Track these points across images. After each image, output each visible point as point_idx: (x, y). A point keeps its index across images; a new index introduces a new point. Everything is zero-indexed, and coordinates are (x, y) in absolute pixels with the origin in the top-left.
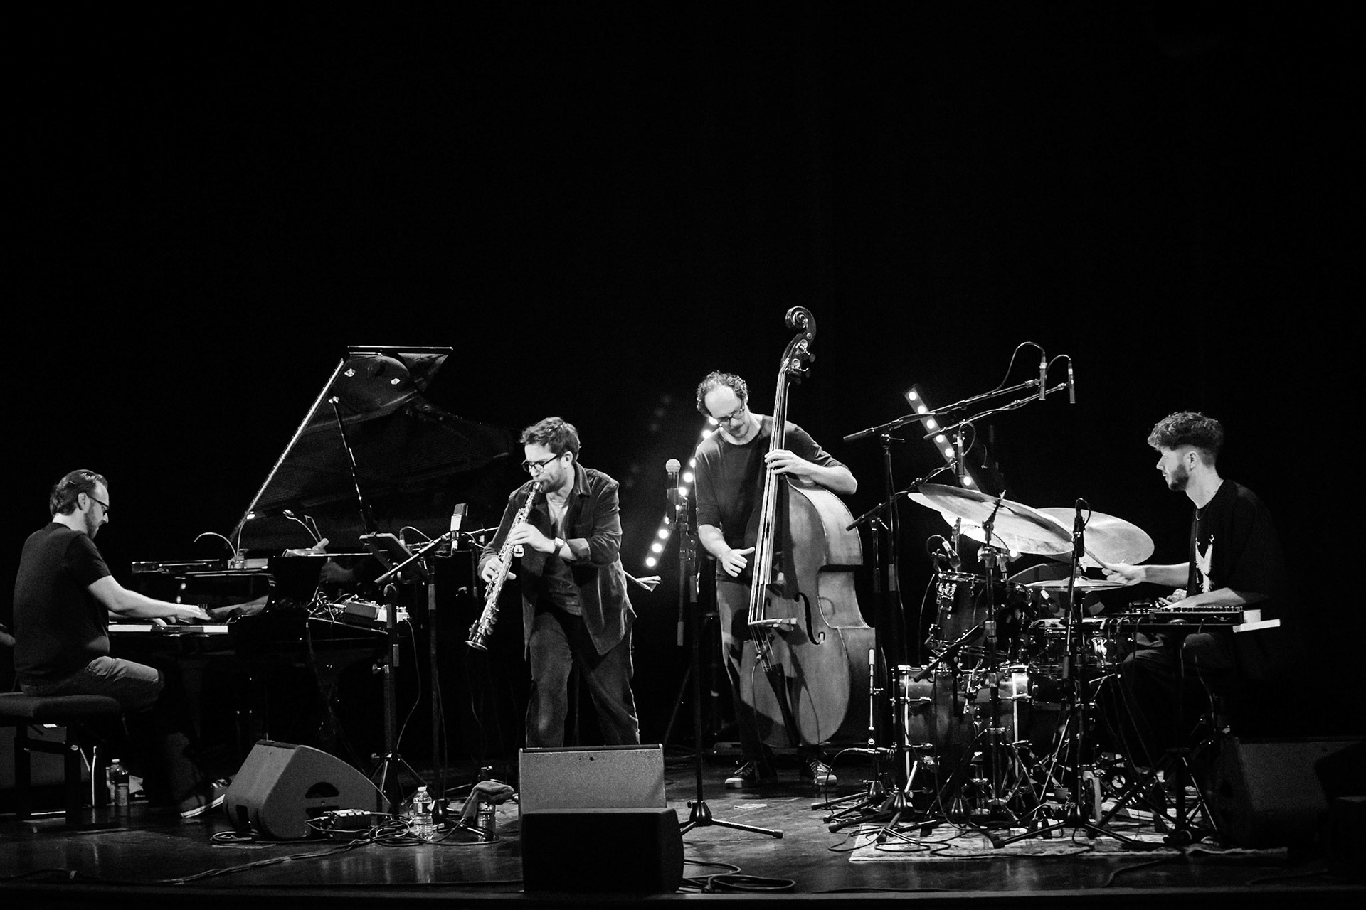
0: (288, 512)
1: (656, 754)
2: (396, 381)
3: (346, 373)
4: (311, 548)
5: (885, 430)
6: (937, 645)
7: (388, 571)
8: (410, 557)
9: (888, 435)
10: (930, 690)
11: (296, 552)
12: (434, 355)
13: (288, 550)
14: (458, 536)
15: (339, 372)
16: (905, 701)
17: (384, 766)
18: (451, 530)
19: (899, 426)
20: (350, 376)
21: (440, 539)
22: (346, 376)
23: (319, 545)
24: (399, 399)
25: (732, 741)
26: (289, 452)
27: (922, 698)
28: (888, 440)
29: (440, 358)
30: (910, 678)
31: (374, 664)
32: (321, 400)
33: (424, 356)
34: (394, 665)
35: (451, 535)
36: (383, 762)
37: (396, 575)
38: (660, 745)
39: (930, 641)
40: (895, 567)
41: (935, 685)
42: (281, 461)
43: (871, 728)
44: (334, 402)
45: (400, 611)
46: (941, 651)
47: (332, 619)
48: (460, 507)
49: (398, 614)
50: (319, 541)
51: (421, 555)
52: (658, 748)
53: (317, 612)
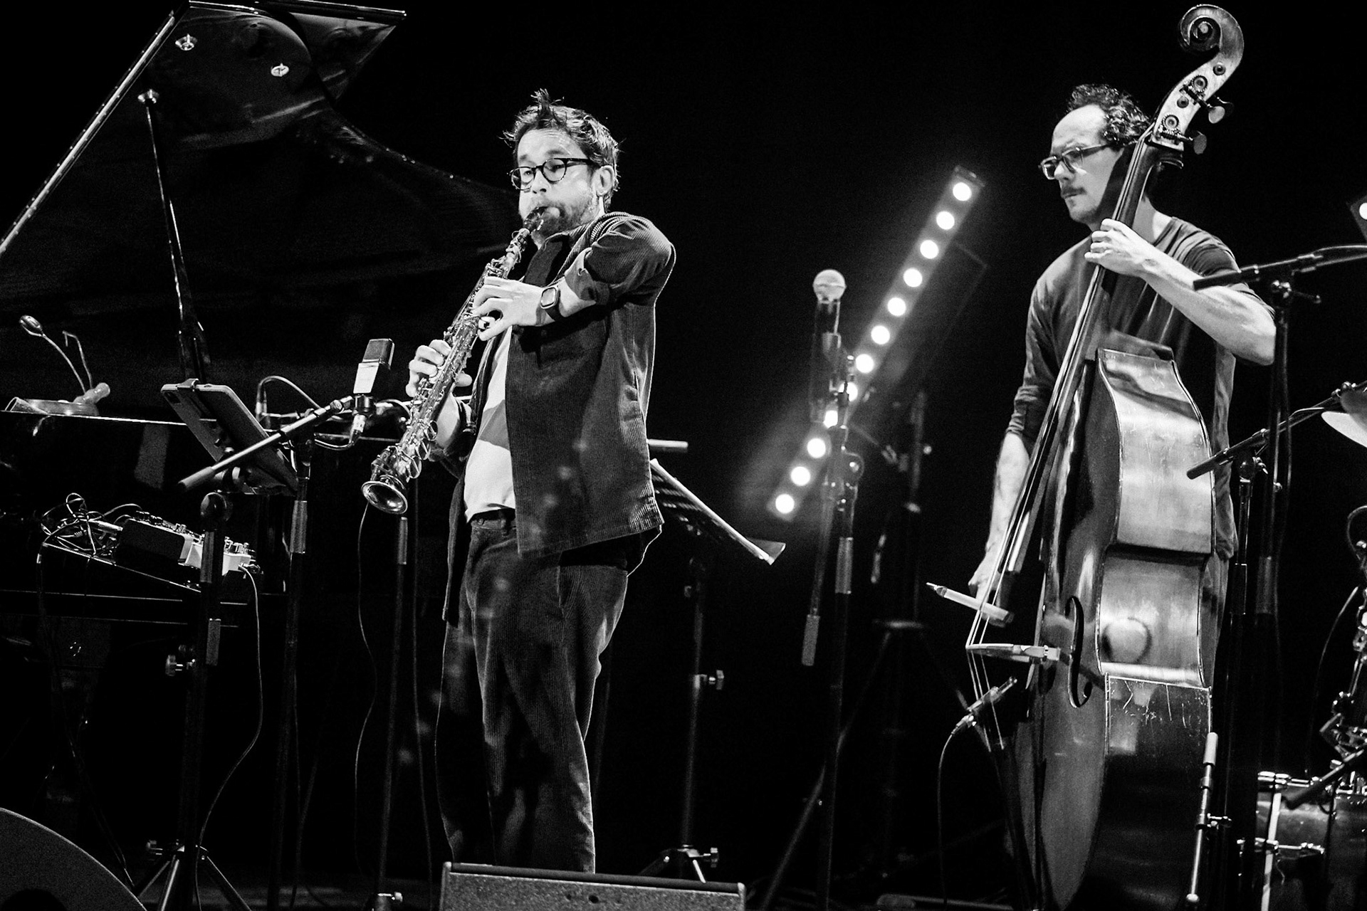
0: (31, 320)
1: (729, 903)
2: (280, 70)
3: (178, 43)
4: (71, 400)
5: (1282, 274)
6: (1347, 739)
7: (213, 463)
8: (262, 438)
9: (1287, 285)
10: (1324, 831)
11: (35, 405)
12: (374, 26)
13: (19, 400)
14: (367, 404)
15: (163, 38)
16: (1267, 846)
17: (170, 869)
18: (355, 392)
19: (1313, 268)
20: (186, 49)
21: (328, 408)
22: (178, 48)
23: (90, 395)
24: (290, 110)
25: (915, 895)
26: (46, 196)
27: (1304, 845)
28: (1286, 295)
29: (383, 32)
30: (1283, 799)
31: (172, 655)
32: (121, 94)
33: (353, 24)
34: (207, 663)
35: (352, 403)
36: (171, 859)
37: (229, 475)
38: (741, 886)
39: (1333, 726)
40: (1273, 560)
41: (1331, 820)
42: (28, 214)
43: (1193, 897)
44: (148, 101)
45: (233, 550)
46: (1352, 750)
47: (91, 553)
48: (377, 346)
49: (227, 556)
50: (88, 388)
51: (284, 437)
52: (736, 891)
53: (62, 533)
